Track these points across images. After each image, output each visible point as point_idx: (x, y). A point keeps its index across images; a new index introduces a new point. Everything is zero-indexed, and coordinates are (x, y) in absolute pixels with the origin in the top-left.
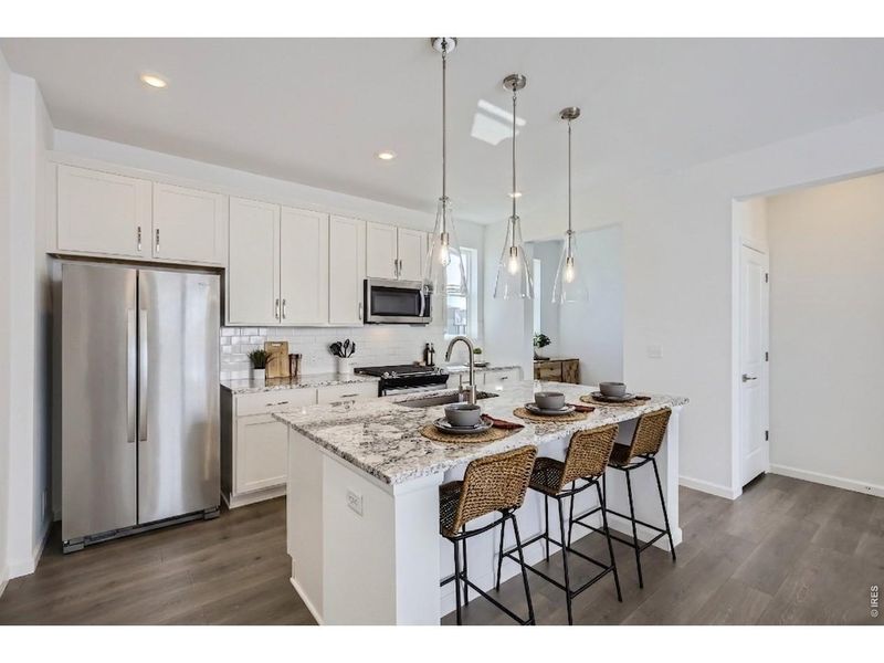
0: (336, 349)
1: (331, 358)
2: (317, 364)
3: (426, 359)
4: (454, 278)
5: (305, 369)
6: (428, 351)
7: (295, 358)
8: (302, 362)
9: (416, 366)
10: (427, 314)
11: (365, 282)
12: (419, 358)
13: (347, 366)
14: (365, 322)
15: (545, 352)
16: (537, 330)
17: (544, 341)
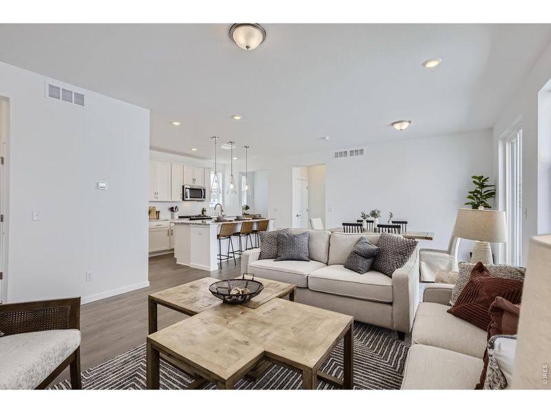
0: (172, 209)
1: (169, 213)
2: (165, 215)
3: (203, 213)
4: (214, 186)
5: (161, 216)
6: (203, 211)
7: (158, 213)
8: (160, 214)
9: (200, 216)
10: (204, 197)
11: (183, 186)
12: (201, 214)
13: (176, 215)
14: (183, 200)
15: (248, 212)
16: (245, 203)
17: (247, 208)
